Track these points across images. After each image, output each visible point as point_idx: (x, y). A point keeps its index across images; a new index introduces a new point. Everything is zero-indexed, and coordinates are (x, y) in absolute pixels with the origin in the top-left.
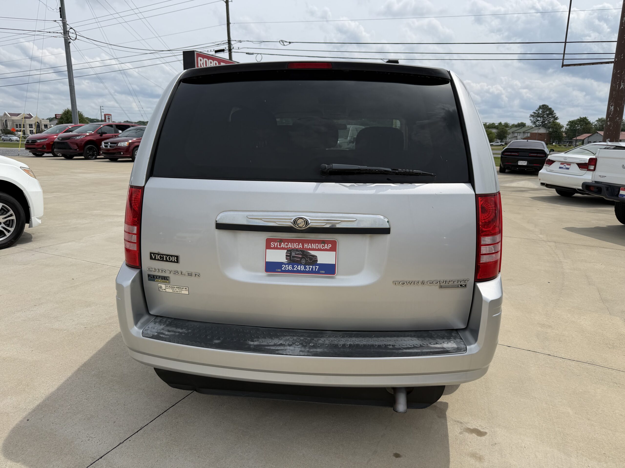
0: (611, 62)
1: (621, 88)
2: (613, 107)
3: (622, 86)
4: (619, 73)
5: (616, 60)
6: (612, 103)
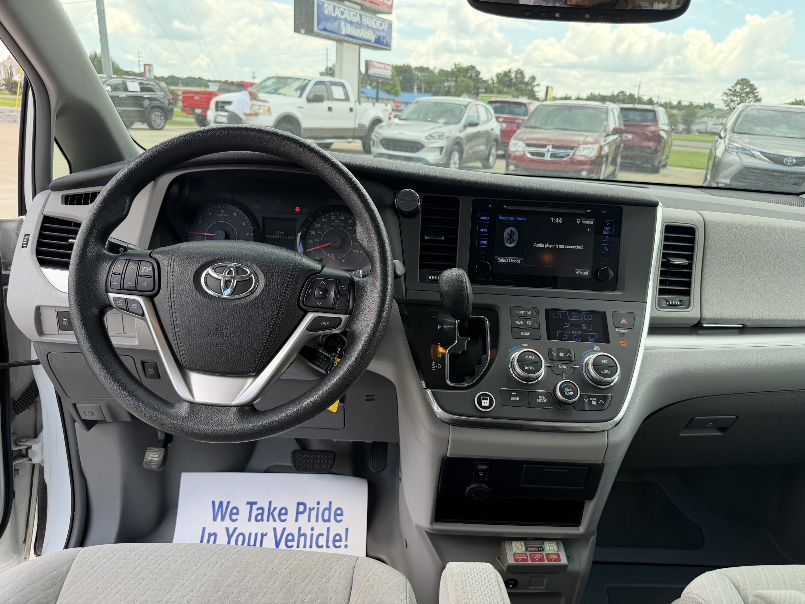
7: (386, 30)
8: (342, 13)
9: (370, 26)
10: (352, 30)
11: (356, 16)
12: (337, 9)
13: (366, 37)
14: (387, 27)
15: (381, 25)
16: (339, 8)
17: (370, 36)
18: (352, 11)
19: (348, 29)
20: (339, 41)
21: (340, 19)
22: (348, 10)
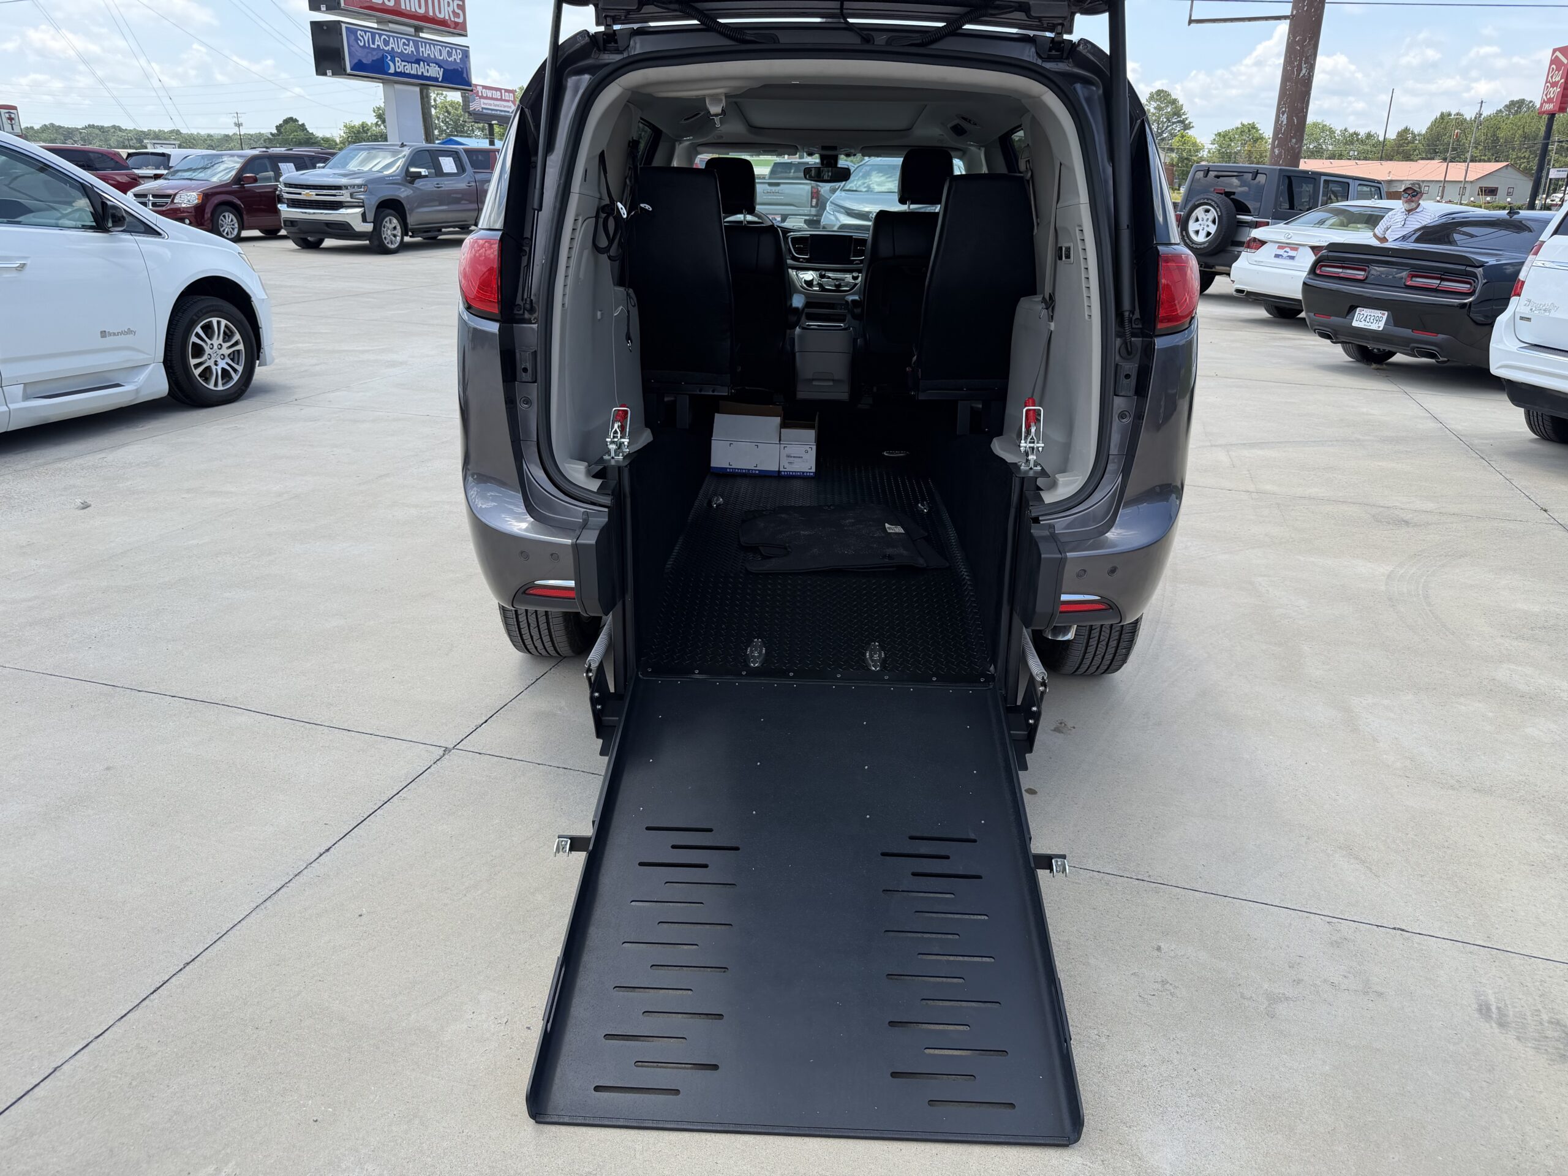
0: (1285, 17)
1: (1301, 75)
2: (1286, 115)
3: (1304, 71)
4: (1298, 43)
5: (1295, 12)
6: (1283, 107)
7: (458, 61)
8: (386, 43)
9: (432, 56)
10: (404, 66)
11: (408, 45)
12: (377, 36)
13: (426, 74)
14: (460, 56)
15: (450, 54)
16: (380, 35)
17: (435, 71)
18: (401, 38)
19: (397, 64)
20: (384, 82)
21: (383, 49)
22: (393, 37)
